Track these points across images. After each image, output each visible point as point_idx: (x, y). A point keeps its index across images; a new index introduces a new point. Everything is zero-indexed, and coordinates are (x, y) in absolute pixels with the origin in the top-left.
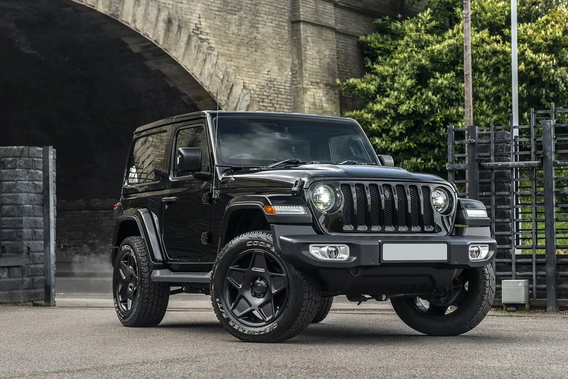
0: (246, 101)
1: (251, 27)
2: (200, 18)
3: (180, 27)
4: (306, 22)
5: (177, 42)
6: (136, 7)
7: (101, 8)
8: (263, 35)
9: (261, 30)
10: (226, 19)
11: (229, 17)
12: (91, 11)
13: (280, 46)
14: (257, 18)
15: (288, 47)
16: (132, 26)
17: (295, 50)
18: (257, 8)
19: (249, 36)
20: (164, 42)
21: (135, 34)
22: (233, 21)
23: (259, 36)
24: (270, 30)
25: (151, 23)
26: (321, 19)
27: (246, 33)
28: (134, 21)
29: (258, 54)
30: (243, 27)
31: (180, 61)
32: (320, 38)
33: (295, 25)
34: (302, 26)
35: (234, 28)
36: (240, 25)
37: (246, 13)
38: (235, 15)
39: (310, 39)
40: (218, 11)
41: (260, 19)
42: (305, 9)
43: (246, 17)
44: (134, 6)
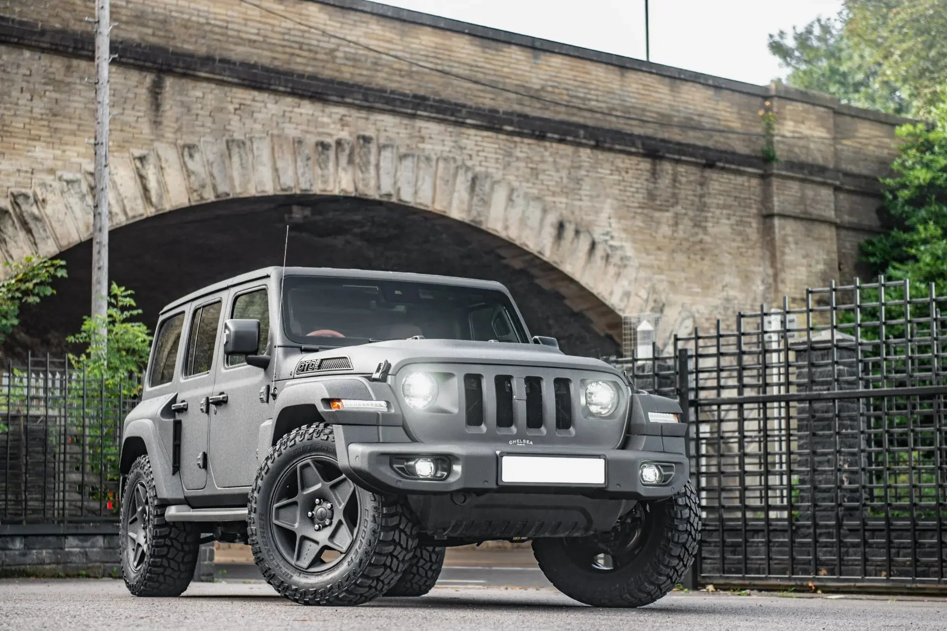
0: (686, 327)
1: (695, 225)
2: (610, 218)
3: (577, 232)
4: (783, 216)
5: (573, 252)
6: (509, 209)
7: (456, 213)
8: (715, 237)
9: (711, 230)
10: (652, 217)
11: (657, 214)
12: (442, 217)
13: (744, 250)
14: (704, 214)
15: (758, 251)
16: (503, 234)
17: (768, 254)
18: (703, 200)
19: (691, 239)
20: (552, 253)
21: (509, 245)
22: (664, 220)
23: (707, 239)
24: (727, 230)
25: (532, 229)
26: (810, 210)
27: (686, 236)
28: (506, 228)
29: (705, 262)
30: (681, 227)
31: (577, 277)
32: (809, 236)
33: (768, 220)
34: (777, 222)
35: (665, 230)
36: (676, 224)
37: (686, 209)
38: (667, 211)
39: (790, 239)
40: (639, 207)
41: (710, 215)
42: (782, 198)
43: (686, 214)
44: (506, 208)
